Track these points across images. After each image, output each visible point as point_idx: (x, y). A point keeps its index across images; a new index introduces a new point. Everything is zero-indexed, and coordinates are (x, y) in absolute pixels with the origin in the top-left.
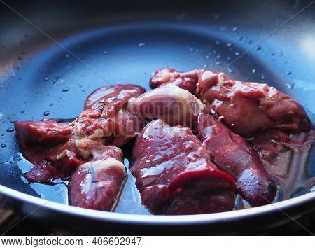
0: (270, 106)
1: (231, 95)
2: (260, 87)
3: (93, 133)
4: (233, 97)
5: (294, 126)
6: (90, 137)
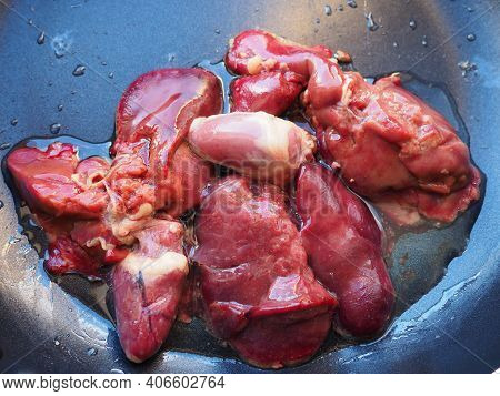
1: (358, 128)
3: (137, 211)
4: (361, 134)
5: (445, 188)
6: (132, 217)
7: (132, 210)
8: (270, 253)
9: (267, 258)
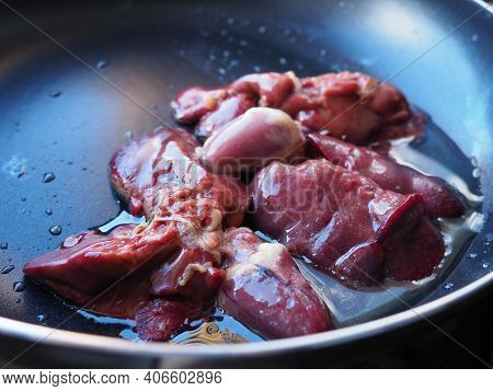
0: (371, 98)
1: (321, 98)
2: (344, 77)
3: (210, 220)
4: (326, 101)
6: (209, 228)
7: (204, 222)
8: (347, 191)
9: (349, 196)
